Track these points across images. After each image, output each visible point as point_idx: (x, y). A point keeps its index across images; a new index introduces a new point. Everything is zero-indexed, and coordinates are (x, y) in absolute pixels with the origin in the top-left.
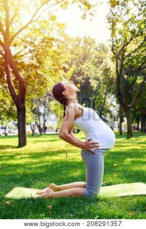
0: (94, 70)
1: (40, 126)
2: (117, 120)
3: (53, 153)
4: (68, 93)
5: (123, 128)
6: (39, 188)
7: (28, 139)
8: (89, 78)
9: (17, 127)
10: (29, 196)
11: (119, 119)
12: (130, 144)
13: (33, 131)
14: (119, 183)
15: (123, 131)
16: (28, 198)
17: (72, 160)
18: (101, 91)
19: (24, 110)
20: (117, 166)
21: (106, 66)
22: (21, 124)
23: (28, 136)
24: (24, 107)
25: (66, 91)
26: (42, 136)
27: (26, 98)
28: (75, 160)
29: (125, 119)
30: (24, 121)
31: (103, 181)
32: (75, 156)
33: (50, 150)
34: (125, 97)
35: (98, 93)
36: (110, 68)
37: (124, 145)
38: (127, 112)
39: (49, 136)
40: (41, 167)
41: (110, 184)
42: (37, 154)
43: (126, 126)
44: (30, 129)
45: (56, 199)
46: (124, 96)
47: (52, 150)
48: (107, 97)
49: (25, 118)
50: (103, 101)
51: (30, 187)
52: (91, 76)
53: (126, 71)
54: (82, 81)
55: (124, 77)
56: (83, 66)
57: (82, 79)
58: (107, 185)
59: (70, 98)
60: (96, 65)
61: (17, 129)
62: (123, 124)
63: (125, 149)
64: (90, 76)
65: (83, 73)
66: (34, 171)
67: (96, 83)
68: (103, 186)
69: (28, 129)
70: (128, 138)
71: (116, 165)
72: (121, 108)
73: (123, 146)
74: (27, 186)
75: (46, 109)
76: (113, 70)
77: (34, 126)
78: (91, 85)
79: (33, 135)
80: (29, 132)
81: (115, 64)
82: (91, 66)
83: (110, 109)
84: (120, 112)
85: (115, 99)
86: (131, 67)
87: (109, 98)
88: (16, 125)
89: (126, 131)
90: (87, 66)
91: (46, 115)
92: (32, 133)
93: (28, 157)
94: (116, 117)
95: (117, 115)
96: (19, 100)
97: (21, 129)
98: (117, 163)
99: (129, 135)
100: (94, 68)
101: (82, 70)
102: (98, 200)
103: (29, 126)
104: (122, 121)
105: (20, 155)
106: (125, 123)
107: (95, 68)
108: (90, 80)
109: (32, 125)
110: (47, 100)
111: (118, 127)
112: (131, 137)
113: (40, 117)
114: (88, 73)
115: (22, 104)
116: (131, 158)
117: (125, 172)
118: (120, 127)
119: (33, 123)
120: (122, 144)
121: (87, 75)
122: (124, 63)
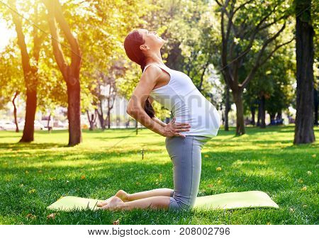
0: (187, 31)
1: (102, 116)
2: (221, 109)
3: (121, 154)
4: (148, 48)
5: (230, 121)
6: (100, 198)
7: (83, 135)
8: (179, 44)
9: (66, 117)
10: (85, 208)
11: (224, 107)
12: (242, 143)
13: (91, 123)
14: (225, 192)
15: (229, 126)
16: (83, 210)
17: (152, 163)
18: (196, 63)
19: (78, 89)
20: (222, 171)
21: (206, 25)
22: (72, 109)
23: (84, 131)
24: (78, 84)
25: (146, 45)
26: (105, 131)
27: (81, 70)
28: (156, 162)
29: (234, 107)
30: (77, 105)
31: (201, 189)
32: (156, 158)
33: (118, 149)
34: (234, 72)
35: (193, 67)
36: (212, 26)
37: (232, 144)
38: (236, 95)
39: (116, 131)
40: (103, 171)
41: (212, 193)
42: (97, 154)
43: (236, 118)
44: (87, 120)
45: (127, 212)
46: (232, 71)
47: (120, 149)
48: (205, 73)
49: (79, 101)
50: (199, 79)
51: (86, 197)
52: (183, 39)
53: (236, 32)
54: (168, 47)
55: (233, 40)
56: (171, 25)
57: (168, 44)
58: (206, 194)
59: (151, 56)
60: (190, 22)
61: (67, 121)
62: (230, 114)
63: (233, 149)
64: (180, 40)
65: (170, 34)
66: (92, 175)
67: (189, 50)
68: (199, 195)
69: (84, 120)
70: (238, 134)
71: (220, 168)
72: (227, 89)
73: (229, 145)
74: (82, 195)
75: (112, 89)
76: (217, 30)
77: (93, 116)
78: (182, 54)
79: (91, 129)
80: (85, 126)
81: (220, 21)
82: (183, 24)
83: (211, 92)
84: (226, 96)
85: (219, 76)
86: (244, 26)
87: (209, 74)
88: (65, 114)
89: (235, 125)
90: (176, 25)
91: (112, 99)
92: (89, 126)
93: (84, 158)
94: (220, 105)
95: (221, 101)
96: (71, 74)
97: (73, 118)
98: (221, 166)
99: (240, 130)
100: (187, 27)
101: (168, 31)
102: (192, 214)
103: (86, 116)
104: (228, 109)
105: (71, 155)
106: (233, 113)
107: (189, 28)
108: (181, 46)
109: (90, 115)
110: (114, 76)
111: (223, 119)
112: (243, 134)
113: (103, 101)
114: (178, 35)
115: (75, 79)
116: (242, 160)
117: (233, 178)
118: (225, 119)
119: (92, 111)
120: (228, 143)
121: (176, 39)
122: (233, 20)
